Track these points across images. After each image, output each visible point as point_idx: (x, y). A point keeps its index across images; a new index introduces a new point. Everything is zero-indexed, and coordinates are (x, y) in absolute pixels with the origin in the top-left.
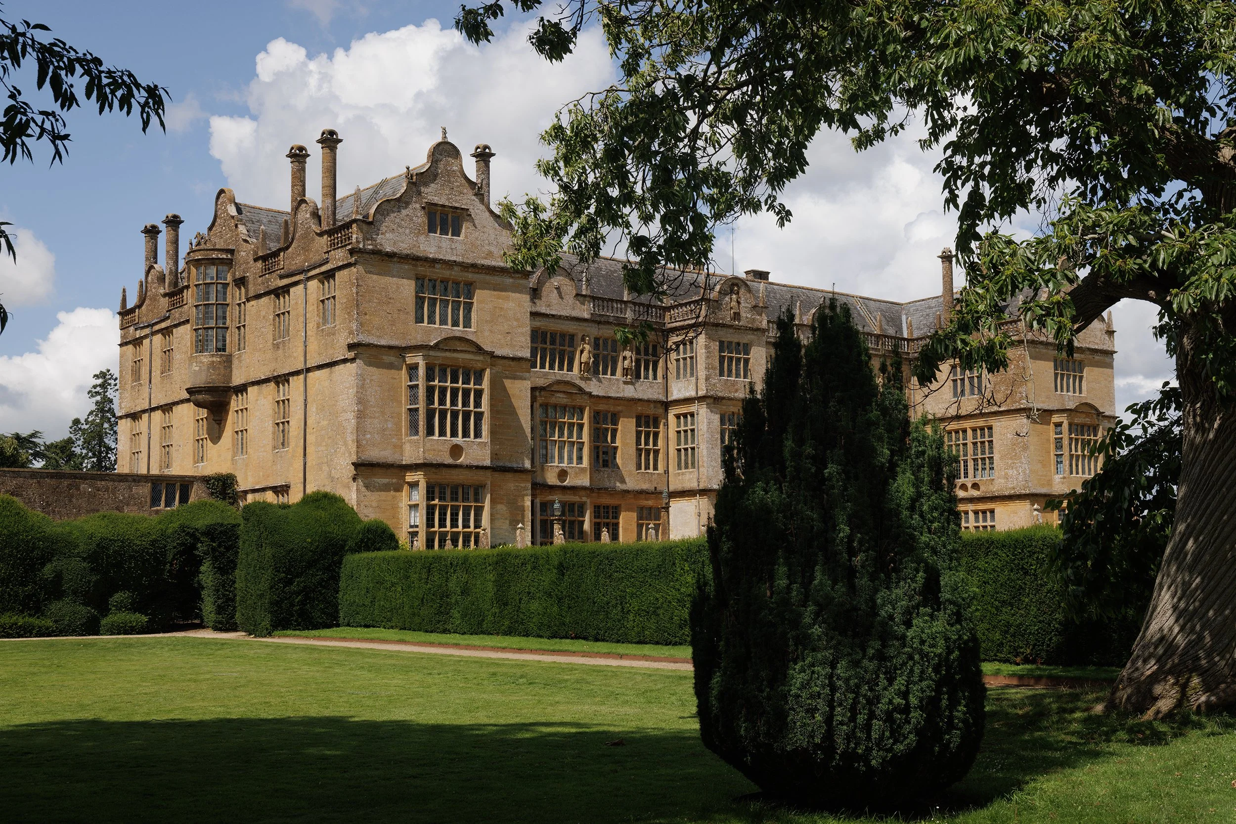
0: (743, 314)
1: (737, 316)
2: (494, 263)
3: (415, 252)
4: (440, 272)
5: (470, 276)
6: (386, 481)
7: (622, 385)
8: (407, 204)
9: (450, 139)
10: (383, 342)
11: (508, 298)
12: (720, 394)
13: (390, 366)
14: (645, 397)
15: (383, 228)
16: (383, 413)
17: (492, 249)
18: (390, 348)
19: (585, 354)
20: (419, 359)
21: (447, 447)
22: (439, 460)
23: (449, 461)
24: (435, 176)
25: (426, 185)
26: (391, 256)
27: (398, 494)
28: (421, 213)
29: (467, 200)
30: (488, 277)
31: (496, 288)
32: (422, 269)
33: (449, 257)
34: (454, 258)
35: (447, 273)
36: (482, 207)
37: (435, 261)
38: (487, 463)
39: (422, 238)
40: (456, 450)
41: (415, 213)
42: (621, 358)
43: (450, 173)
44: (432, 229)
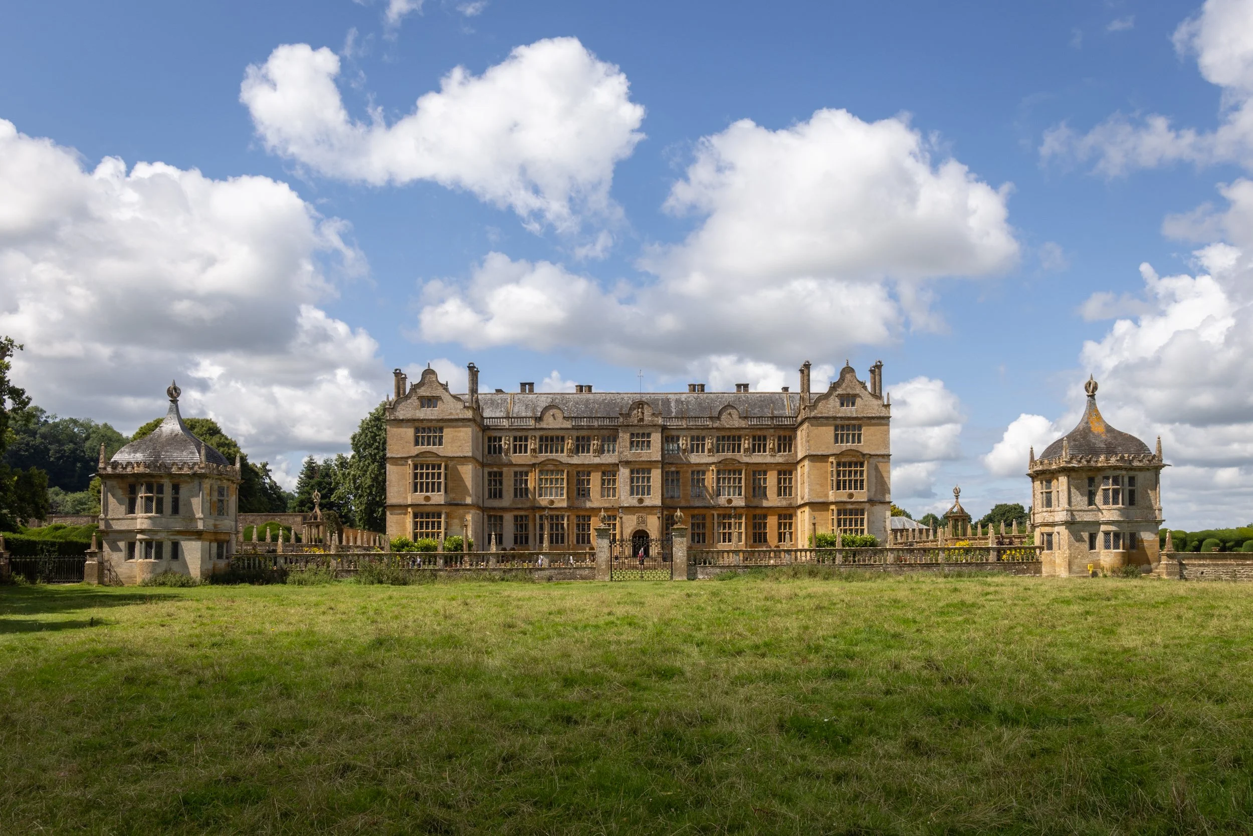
0: (646, 418)
1: (642, 420)
2: (453, 417)
3: (414, 417)
4: (426, 424)
5: (441, 424)
6: (400, 512)
7: (592, 458)
8: (410, 398)
9: (431, 368)
10: (399, 456)
11: (460, 431)
12: (629, 460)
13: (403, 465)
14: (607, 462)
15: (399, 409)
16: (399, 485)
17: (452, 411)
18: (401, 458)
19: (570, 445)
20: (410, 462)
21: (423, 497)
22: (419, 502)
23: (424, 503)
24: (424, 384)
25: (419, 388)
26: (402, 420)
27: (405, 517)
28: (417, 401)
29: (439, 392)
30: (450, 424)
31: (453, 427)
32: (417, 424)
33: (430, 418)
34: (433, 418)
35: (429, 424)
36: (447, 394)
37: (422, 420)
38: (443, 502)
39: (417, 411)
40: (427, 498)
41: (414, 400)
42: (592, 445)
43: (431, 382)
44: (422, 406)
